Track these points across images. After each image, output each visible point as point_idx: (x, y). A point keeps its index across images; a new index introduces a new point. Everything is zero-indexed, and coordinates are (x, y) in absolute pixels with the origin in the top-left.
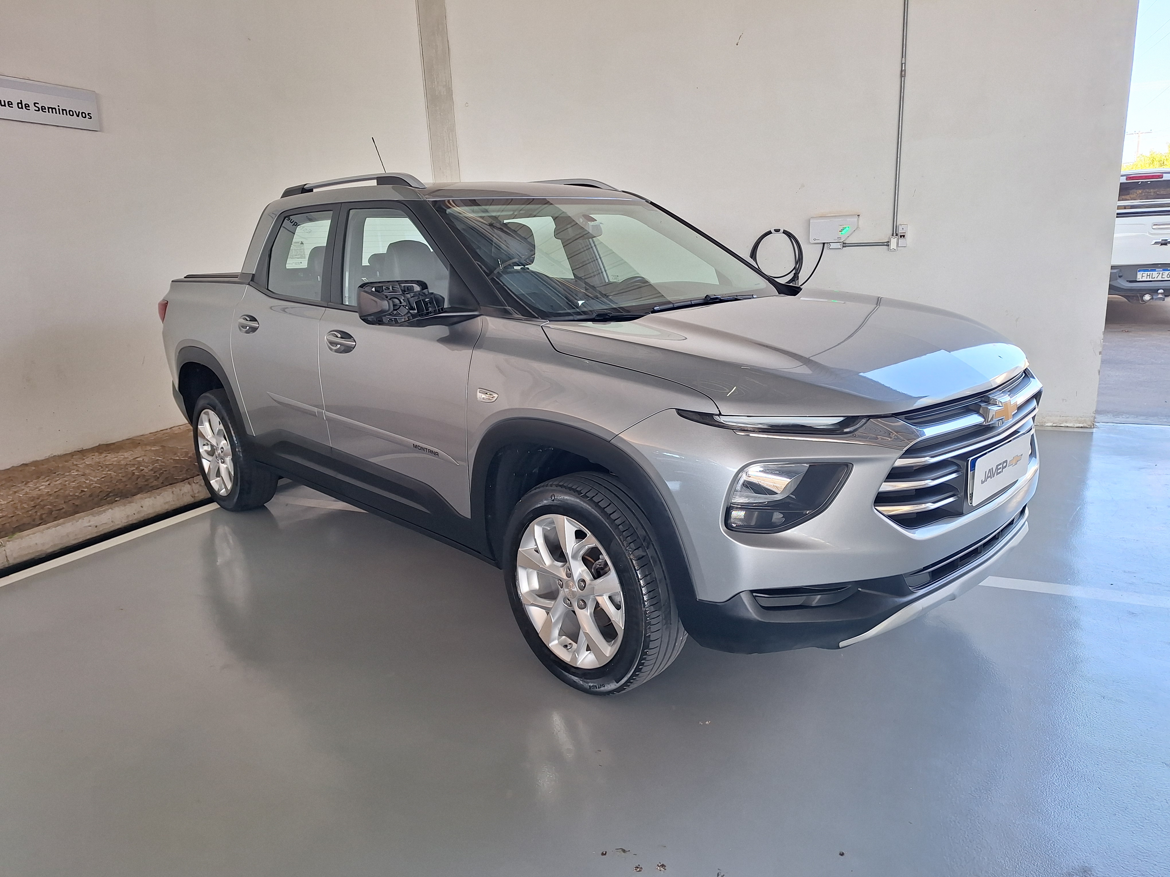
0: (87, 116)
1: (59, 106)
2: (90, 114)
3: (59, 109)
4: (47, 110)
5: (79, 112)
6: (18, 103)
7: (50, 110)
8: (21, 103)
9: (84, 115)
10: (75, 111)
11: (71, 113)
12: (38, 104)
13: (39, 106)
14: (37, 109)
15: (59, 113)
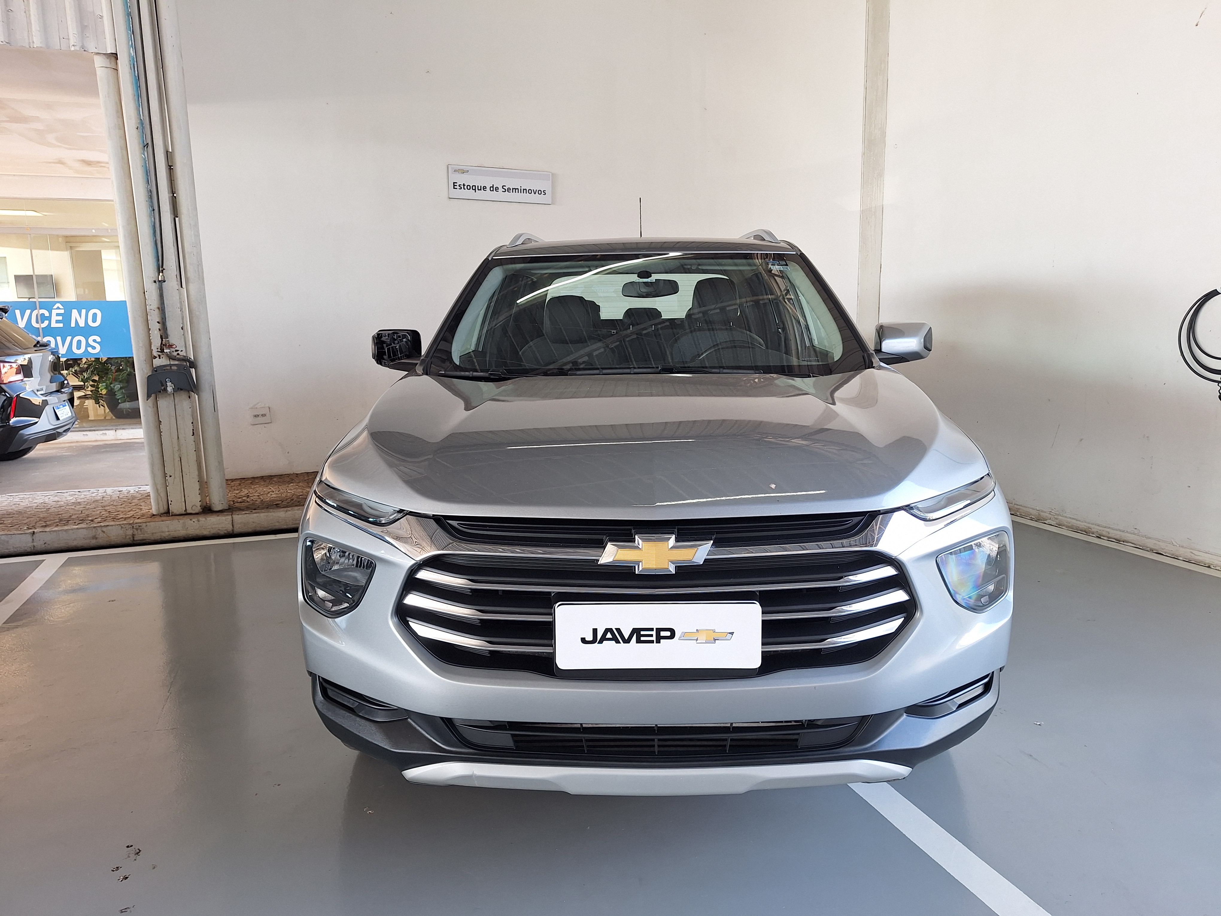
0: (543, 193)
1: (521, 187)
2: (545, 191)
3: (521, 189)
4: (511, 191)
5: (536, 190)
6: (491, 187)
7: (514, 190)
8: (493, 187)
9: (540, 192)
10: (533, 190)
11: (530, 191)
12: (505, 186)
13: (506, 188)
14: (504, 190)
15: (521, 192)
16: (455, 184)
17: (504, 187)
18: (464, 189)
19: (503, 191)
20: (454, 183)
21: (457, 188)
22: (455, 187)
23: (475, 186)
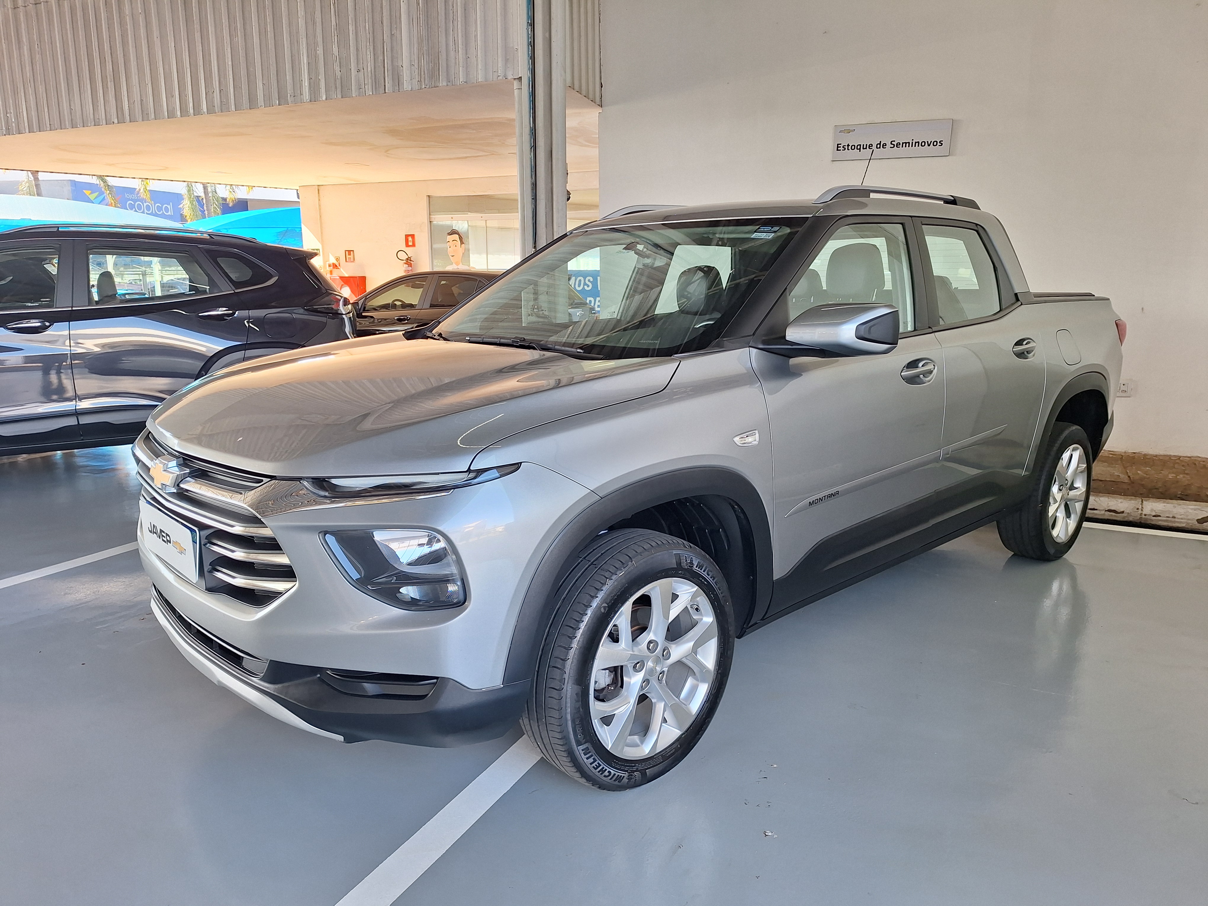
0: (939, 144)
1: (913, 140)
2: (942, 141)
3: (912, 142)
4: (901, 146)
5: (931, 142)
6: (877, 144)
7: (904, 144)
8: (880, 144)
9: (935, 143)
10: (928, 142)
11: (923, 144)
12: (894, 141)
13: (895, 143)
14: (893, 146)
15: (912, 146)
16: (839, 146)
17: (893, 143)
18: (848, 149)
19: (891, 147)
20: (838, 144)
21: (840, 150)
22: (839, 149)
23: (860, 145)
